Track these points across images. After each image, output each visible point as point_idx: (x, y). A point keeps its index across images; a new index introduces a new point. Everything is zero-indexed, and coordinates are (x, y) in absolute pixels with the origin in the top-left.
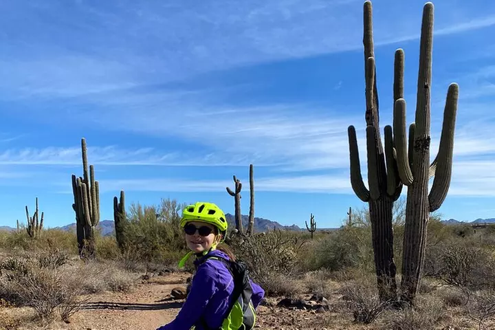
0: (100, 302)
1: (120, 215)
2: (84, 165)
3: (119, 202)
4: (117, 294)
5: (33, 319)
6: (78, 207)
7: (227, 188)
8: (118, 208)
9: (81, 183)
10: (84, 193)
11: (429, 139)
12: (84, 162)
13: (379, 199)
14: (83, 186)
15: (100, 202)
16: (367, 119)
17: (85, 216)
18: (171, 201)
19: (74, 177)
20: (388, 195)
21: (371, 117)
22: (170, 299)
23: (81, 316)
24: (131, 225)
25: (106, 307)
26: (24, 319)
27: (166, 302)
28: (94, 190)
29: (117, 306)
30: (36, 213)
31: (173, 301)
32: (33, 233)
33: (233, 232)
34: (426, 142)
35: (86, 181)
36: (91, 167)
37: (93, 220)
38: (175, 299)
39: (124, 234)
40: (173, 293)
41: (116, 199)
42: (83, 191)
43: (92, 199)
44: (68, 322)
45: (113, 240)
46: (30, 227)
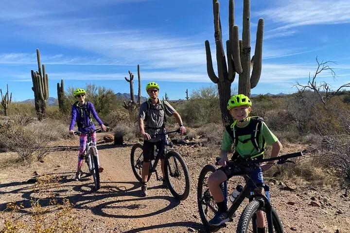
0: (59, 147)
1: (61, 93)
2: (39, 64)
3: (60, 86)
4: (68, 140)
5: (17, 161)
6: (36, 89)
7: (125, 78)
8: (60, 90)
9: (37, 75)
10: (39, 81)
11: (250, 48)
12: (38, 63)
13: (223, 82)
14: (38, 76)
15: (49, 86)
16: (216, 37)
17: (40, 94)
18: (92, 85)
19: (32, 72)
20: (228, 79)
21: (217, 35)
22: (103, 142)
23: (50, 157)
24: (69, 99)
25: (64, 150)
26: (12, 161)
27: (100, 144)
28: (45, 79)
29: (70, 149)
30: (7, 93)
31: (105, 144)
32: (5, 104)
33: (130, 102)
34: (249, 50)
35: (40, 74)
36: (43, 66)
37: (45, 96)
38: (106, 142)
39: (64, 104)
40: (105, 138)
41: (58, 84)
42: (38, 79)
43: (44, 84)
44: (42, 162)
45: (57, 108)
46: (3, 101)
